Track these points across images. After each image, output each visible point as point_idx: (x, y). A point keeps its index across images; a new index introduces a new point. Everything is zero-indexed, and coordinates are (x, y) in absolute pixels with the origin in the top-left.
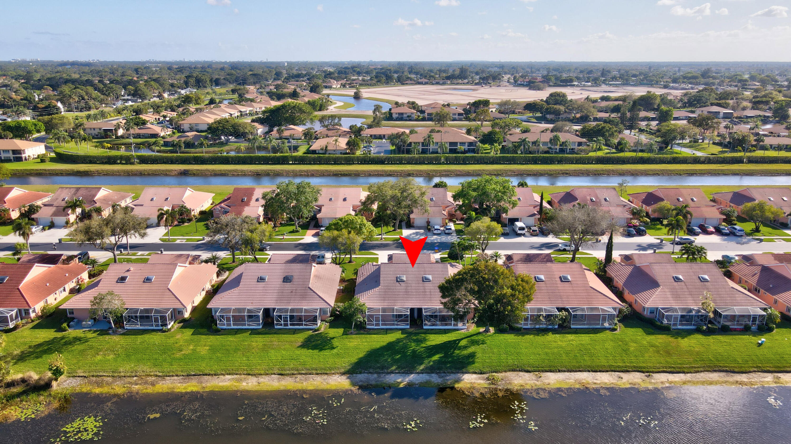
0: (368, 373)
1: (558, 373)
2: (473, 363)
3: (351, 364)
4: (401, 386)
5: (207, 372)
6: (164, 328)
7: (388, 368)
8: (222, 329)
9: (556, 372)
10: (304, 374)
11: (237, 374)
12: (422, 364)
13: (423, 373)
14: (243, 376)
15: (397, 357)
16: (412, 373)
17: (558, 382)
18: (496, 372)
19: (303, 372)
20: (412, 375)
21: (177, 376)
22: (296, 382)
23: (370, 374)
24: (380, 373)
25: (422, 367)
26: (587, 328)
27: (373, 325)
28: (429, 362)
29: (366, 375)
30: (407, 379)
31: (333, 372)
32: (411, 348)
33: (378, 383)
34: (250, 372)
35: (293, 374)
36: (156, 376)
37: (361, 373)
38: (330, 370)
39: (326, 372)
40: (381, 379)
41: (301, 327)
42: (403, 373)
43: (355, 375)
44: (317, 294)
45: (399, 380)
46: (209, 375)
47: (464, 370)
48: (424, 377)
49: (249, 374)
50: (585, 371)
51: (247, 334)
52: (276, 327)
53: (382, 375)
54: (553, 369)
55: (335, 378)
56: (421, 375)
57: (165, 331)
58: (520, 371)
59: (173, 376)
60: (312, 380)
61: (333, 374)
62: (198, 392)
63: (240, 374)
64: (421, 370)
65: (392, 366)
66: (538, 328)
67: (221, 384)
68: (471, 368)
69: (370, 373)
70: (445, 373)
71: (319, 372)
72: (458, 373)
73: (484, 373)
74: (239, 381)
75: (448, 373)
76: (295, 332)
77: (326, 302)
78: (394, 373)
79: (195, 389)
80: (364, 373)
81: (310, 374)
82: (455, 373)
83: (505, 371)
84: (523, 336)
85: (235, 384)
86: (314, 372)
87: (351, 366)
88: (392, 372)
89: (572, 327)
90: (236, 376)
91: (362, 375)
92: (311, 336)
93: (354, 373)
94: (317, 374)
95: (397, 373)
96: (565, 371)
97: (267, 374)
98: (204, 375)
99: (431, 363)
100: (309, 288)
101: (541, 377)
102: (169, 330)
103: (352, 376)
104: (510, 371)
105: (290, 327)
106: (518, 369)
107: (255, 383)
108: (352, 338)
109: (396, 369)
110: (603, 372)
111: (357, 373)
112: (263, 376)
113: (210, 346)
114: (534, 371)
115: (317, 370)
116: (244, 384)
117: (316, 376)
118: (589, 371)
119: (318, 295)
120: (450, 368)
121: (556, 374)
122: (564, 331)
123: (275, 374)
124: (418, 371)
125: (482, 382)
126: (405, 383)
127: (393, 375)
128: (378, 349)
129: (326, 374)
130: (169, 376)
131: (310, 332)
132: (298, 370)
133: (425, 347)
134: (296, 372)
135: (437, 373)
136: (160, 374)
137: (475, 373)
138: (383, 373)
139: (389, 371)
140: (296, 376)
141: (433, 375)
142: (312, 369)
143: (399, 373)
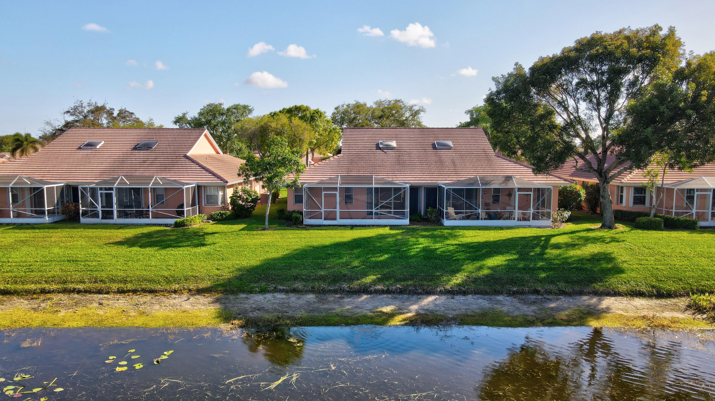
0: (287, 291)
3: (239, 270)
7: (351, 279)
10: (79, 292)
12: (454, 272)
13: (465, 293)
15: (382, 258)
16: (429, 293)
19: (81, 287)
20: (431, 298)
22: (37, 310)
23: (291, 295)
24: (324, 292)
27: (319, 217)
28: (480, 268)
29: (281, 294)
30: (414, 307)
31: (176, 286)
32: (421, 246)
33: (316, 314)
35: (43, 291)
37: (263, 291)
39: (152, 286)
40: (326, 306)
41: (144, 221)
42: (401, 292)
44: (198, 164)
45: (387, 309)
47: (598, 286)
52: (83, 220)
55: (172, 302)
60: (95, 305)
61: (175, 292)
64: (459, 285)
65: (365, 275)
69: (295, 291)
71: (128, 287)
72: (581, 293)
73: (672, 297)
75: (549, 292)
76: (122, 226)
77: (214, 175)
78: (370, 293)
80: (276, 290)
81: (100, 292)
86: (116, 287)
88: (365, 290)
91: (269, 296)
92: (158, 232)
93: (244, 292)
94: (122, 293)
95: (382, 292)
99: (486, 272)
100: (187, 157)
103: (232, 297)
105: (117, 220)
109: (379, 280)
111: (251, 292)
117: (118, 296)
119: (203, 167)
124: (448, 287)
126: (410, 315)
127: (365, 297)
128: (327, 247)
129: (152, 292)
132: (65, 282)
133: (456, 245)
135: (514, 294)
138: (335, 292)
139: (356, 284)
140: (51, 296)
141: (500, 298)
142: (112, 280)
143: (388, 292)
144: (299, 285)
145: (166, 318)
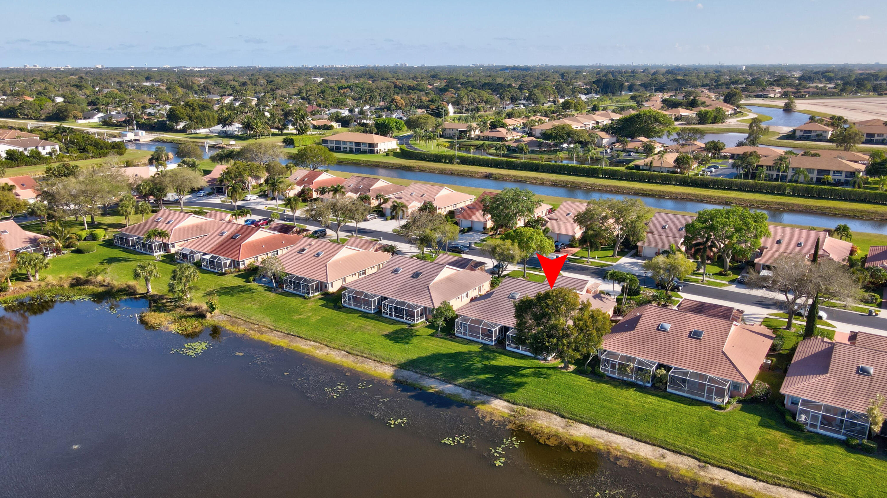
0: (414, 372)
1: (595, 429)
2: (514, 391)
4: (431, 391)
5: (301, 335)
6: (306, 296)
7: (433, 373)
8: (344, 307)
9: (594, 427)
11: (319, 343)
12: (464, 378)
13: (460, 386)
14: (322, 346)
15: (451, 366)
16: (450, 383)
17: (585, 437)
18: (528, 407)
19: (365, 356)
20: (449, 385)
21: (281, 332)
22: (353, 361)
24: (424, 375)
25: (462, 381)
26: (687, 397)
27: (461, 333)
28: (473, 379)
29: (412, 373)
30: (441, 387)
31: (388, 362)
32: (471, 363)
33: (413, 383)
34: (329, 344)
35: (357, 355)
36: (270, 328)
37: (409, 370)
38: (387, 360)
39: (382, 361)
40: (419, 381)
41: (402, 320)
42: (443, 381)
43: (402, 370)
44: (430, 293)
45: (434, 386)
46: (301, 338)
47: (499, 395)
48: (460, 390)
49: (327, 346)
50: (627, 437)
51: (356, 315)
52: (383, 315)
53: (424, 377)
54: (592, 422)
55: (385, 368)
56: (457, 387)
57: (305, 299)
58: (555, 413)
59: (279, 331)
60: (367, 364)
61: (386, 364)
62: (282, 348)
63: (321, 344)
64: (460, 383)
65: (438, 373)
66: (625, 381)
67: (303, 347)
68: (507, 396)
69: (416, 372)
70: (479, 392)
71: (377, 359)
72: (492, 396)
73: (516, 404)
74: (317, 348)
75: (483, 393)
76: (394, 322)
77: (432, 302)
78: (435, 379)
79: (282, 344)
80: (412, 371)
81: (369, 359)
82: (489, 395)
83: (539, 409)
84: (598, 383)
85: (312, 350)
86: (374, 358)
87: (406, 361)
88: (434, 377)
89: (668, 390)
90: (318, 344)
91: (409, 372)
92: (403, 330)
93: (403, 369)
94: (374, 360)
95: (439, 379)
96: (603, 429)
97: (339, 349)
98: (298, 337)
99: (474, 381)
100: (428, 286)
101: (571, 426)
102: (310, 298)
103: (399, 370)
104: (544, 410)
105: (393, 317)
106: (554, 411)
107: (325, 354)
108: (433, 340)
109: (439, 376)
110: (649, 444)
112: (335, 350)
113: (322, 317)
114: (570, 419)
115: (376, 357)
116: (318, 352)
117: (373, 362)
118: (632, 438)
119: (430, 295)
120: (488, 389)
121: (592, 428)
122: (655, 392)
123: (344, 351)
125: (506, 411)
126: (436, 390)
127: (433, 380)
129: (381, 363)
130: (276, 331)
131: (405, 327)
132: (363, 353)
133: (485, 365)
134: (360, 354)
135: (472, 390)
136: (272, 328)
137: (508, 401)
138: (426, 376)
139: (432, 376)
140: (358, 357)
141: (467, 391)
142: (374, 356)
143: (440, 380)
144: (418, 371)
145: (380, 373)
